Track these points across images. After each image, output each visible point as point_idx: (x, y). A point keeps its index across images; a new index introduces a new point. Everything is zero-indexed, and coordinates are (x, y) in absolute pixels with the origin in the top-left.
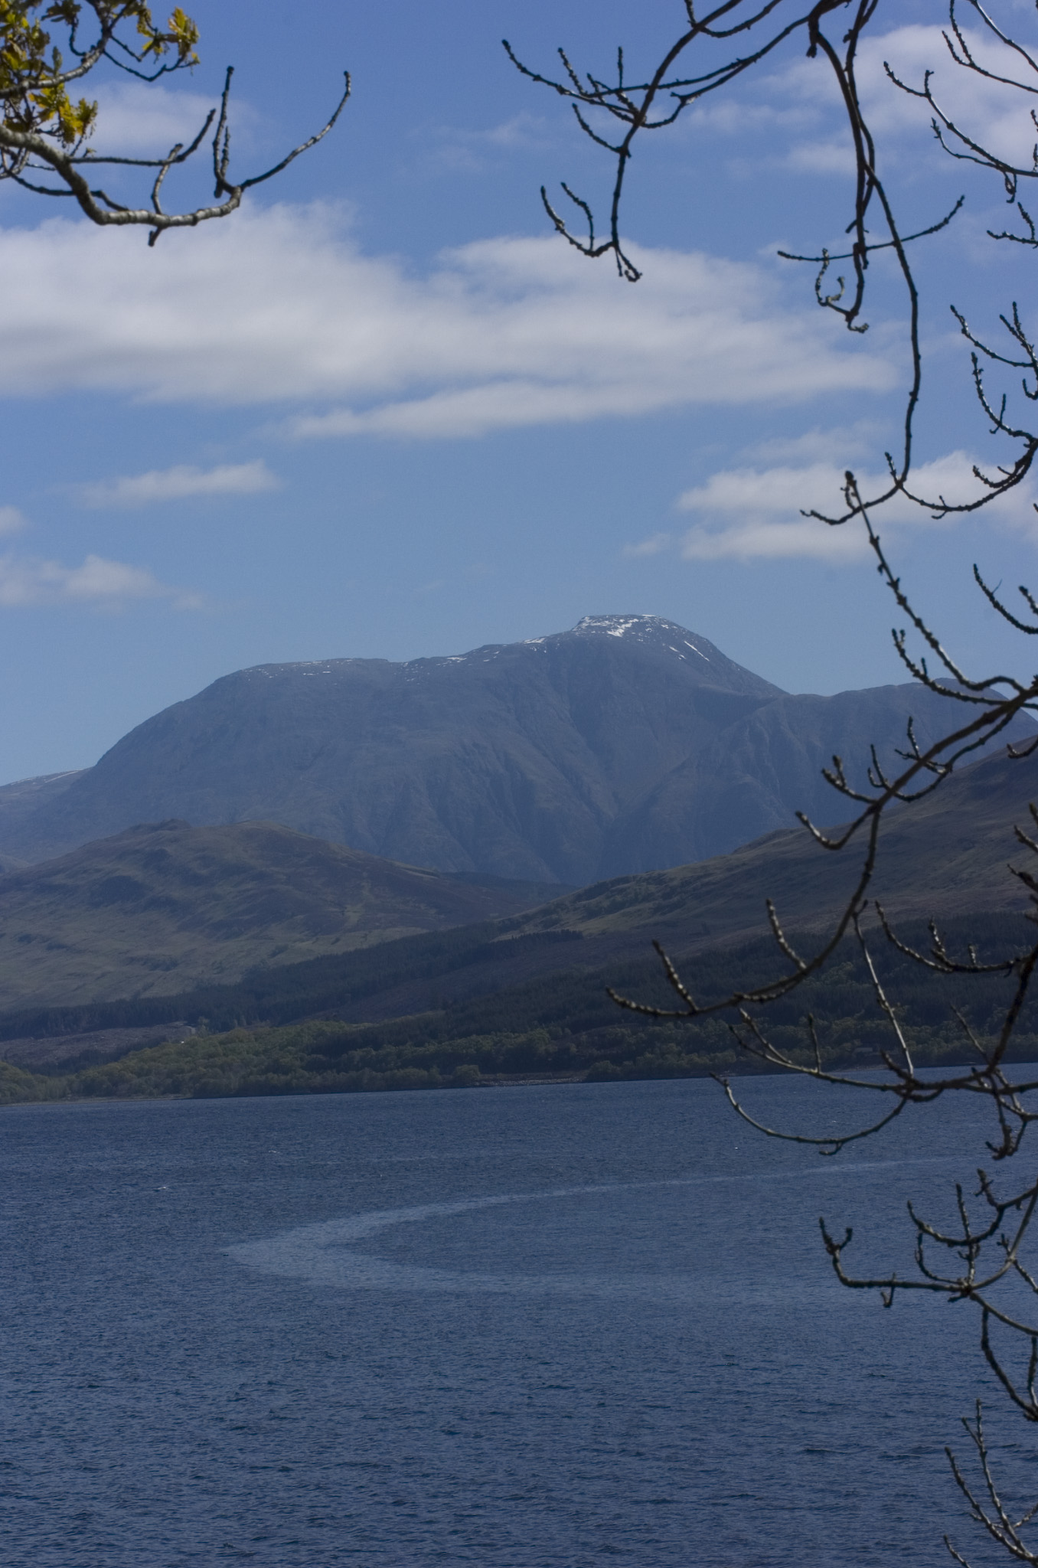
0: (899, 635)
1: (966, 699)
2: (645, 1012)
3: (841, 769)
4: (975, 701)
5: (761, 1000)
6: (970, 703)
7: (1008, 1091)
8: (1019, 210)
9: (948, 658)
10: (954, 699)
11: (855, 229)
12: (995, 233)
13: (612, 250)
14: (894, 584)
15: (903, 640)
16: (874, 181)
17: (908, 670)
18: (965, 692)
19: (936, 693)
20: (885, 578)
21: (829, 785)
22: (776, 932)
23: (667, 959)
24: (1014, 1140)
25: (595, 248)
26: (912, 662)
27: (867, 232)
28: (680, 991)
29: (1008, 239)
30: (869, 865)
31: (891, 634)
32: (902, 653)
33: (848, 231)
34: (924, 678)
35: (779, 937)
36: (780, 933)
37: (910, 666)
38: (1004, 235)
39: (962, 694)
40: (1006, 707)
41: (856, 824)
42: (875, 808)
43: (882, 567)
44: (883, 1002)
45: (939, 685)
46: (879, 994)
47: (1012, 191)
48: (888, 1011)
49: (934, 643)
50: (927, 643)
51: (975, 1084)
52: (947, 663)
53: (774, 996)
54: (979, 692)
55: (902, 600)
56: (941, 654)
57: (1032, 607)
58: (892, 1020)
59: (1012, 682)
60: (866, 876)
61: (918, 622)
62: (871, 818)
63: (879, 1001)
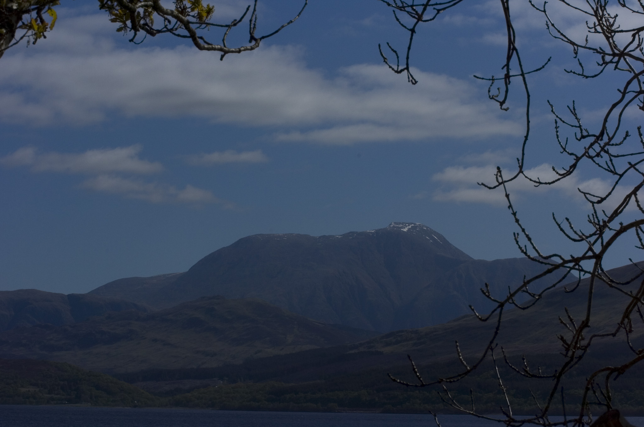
0: (516, 235)
1: (542, 263)
2: (403, 384)
3: (489, 288)
4: (546, 264)
5: (451, 382)
6: (543, 265)
8: (578, 62)
10: (537, 263)
11: (506, 68)
12: (567, 70)
13: (406, 71)
14: (514, 214)
15: (518, 237)
16: (515, 48)
17: (519, 249)
18: (541, 260)
20: (511, 211)
21: (484, 295)
22: (459, 354)
23: (413, 362)
25: (399, 70)
26: (521, 247)
27: (511, 69)
28: (417, 376)
29: (573, 73)
30: (497, 329)
31: (513, 234)
32: (517, 242)
33: (503, 68)
34: (526, 253)
35: (460, 356)
36: (460, 354)
37: (520, 248)
38: (571, 72)
40: (557, 267)
41: (493, 312)
42: (501, 305)
43: (510, 206)
44: (501, 386)
45: (531, 257)
46: (500, 383)
47: (576, 53)
48: (503, 390)
49: (530, 239)
50: (527, 239)
51: (536, 421)
52: (534, 248)
53: (456, 380)
54: (547, 260)
55: (517, 221)
56: (532, 244)
57: (571, 226)
58: (504, 393)
59: (560, 257)
60: (496, 333)
61: (523, 230)
62: (499, 309)
63: (500, 385)
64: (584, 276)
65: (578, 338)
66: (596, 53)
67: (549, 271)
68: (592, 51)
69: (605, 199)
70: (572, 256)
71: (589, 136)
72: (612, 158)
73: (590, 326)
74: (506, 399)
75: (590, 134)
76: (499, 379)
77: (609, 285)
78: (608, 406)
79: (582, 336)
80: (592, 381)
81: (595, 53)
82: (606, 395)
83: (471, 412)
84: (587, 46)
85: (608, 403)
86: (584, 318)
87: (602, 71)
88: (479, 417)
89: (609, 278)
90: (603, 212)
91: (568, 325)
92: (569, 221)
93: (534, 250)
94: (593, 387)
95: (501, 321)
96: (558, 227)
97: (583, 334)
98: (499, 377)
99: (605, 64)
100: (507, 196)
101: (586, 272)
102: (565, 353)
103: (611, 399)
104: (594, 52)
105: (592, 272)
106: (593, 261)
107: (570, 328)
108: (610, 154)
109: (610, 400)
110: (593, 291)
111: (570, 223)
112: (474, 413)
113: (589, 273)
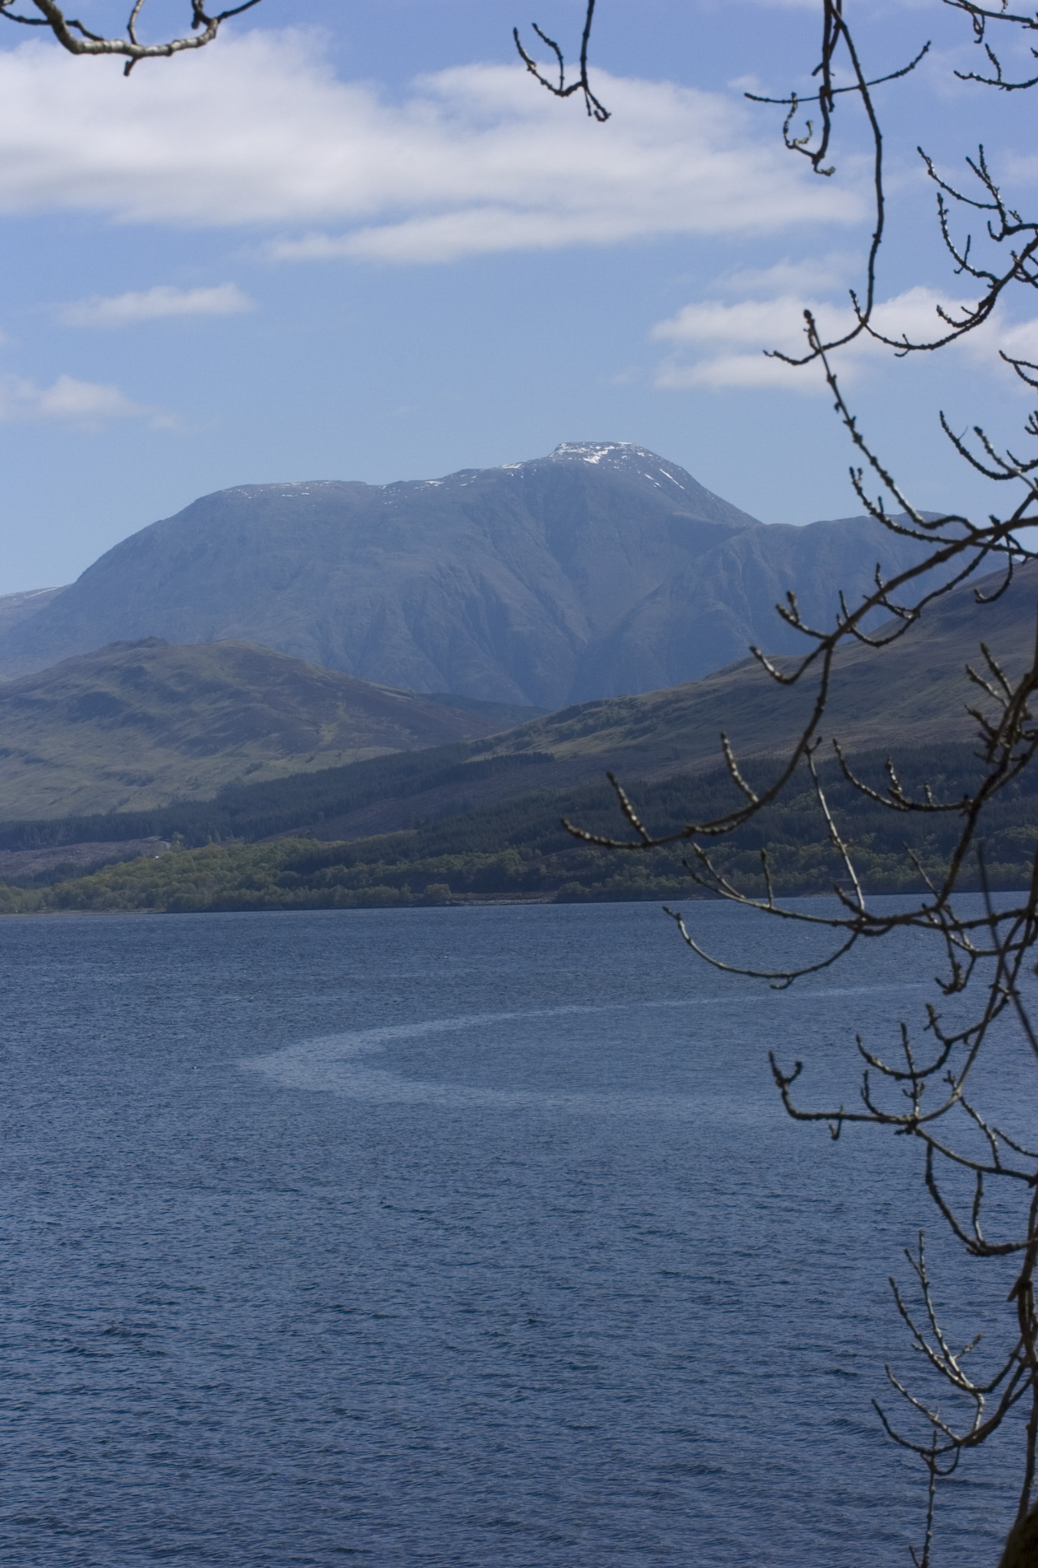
0: (856, 473)
1: (921, 537)
2: (599, 843)
3: (795, 605)
4: (931, 539)
5: (714, 833)
6: (925, 542)
7: (958, 927)
8: (986, 51)
9: (902, 497)
11: (821, 72)
12: (962, 74)
13: (581, 90)
14: (850, 423)
15: (860, 479)
16: (841, 26)
17: (865, 507)
19: (892, 531)
20: (841, 416)
21: (785, 622)
22: (730, 764)
23: (621, 789)
24: (963, 976)
25: (565, 88)
26: (869, 501)
27: (833, 76)
28: (634, 823)
29: (974, 80)
30: (821, 699)
32: (859, 491)
33: (814, 73)
34: (881, 516)
35: (733, 770)
36: (734, 765)
38: (971, 76)
39: (918, 533)
40: (957, 546)
41: (809, 660)
42: (828, 644)
43: (839, 405)
44: (836, 838)
45: (895, 524)
46: (832, 831)
47: (980, 32)
48: (840, 848)
49: (889, 482)
51: (924, 919)
52: (902, 502)
53: (726, 829)
54: (933, 531)
55: (858, 439)
56: (896, 493)
57: (987, 447)
58: (844, 857)
59: (965, 521)
60: (818, 711)
61: (874, 461)
65: (1016, 715)
66: (1029, 29)
67: (941, 557)
68: (1019, 24)
71: (1021, 227)
74: (849, 871)
75: (1025, 222)
76: (828, 822)
79: (1025, 710)
81: (1026, 29)
83: (763, 904)
84: (1007, 12)
88: (784, 914)
91: (988, 685)
92: (984, 435)
93: (901, 508)
96: (953, 444)
97: (1026, 704)
98: (829, 817)
100: (831, 380)
101: (1029, 555)
102: (985, 752)
104: (1024, 27)
107: (996, 693)
111: (984, 440)
112: (772, 907)
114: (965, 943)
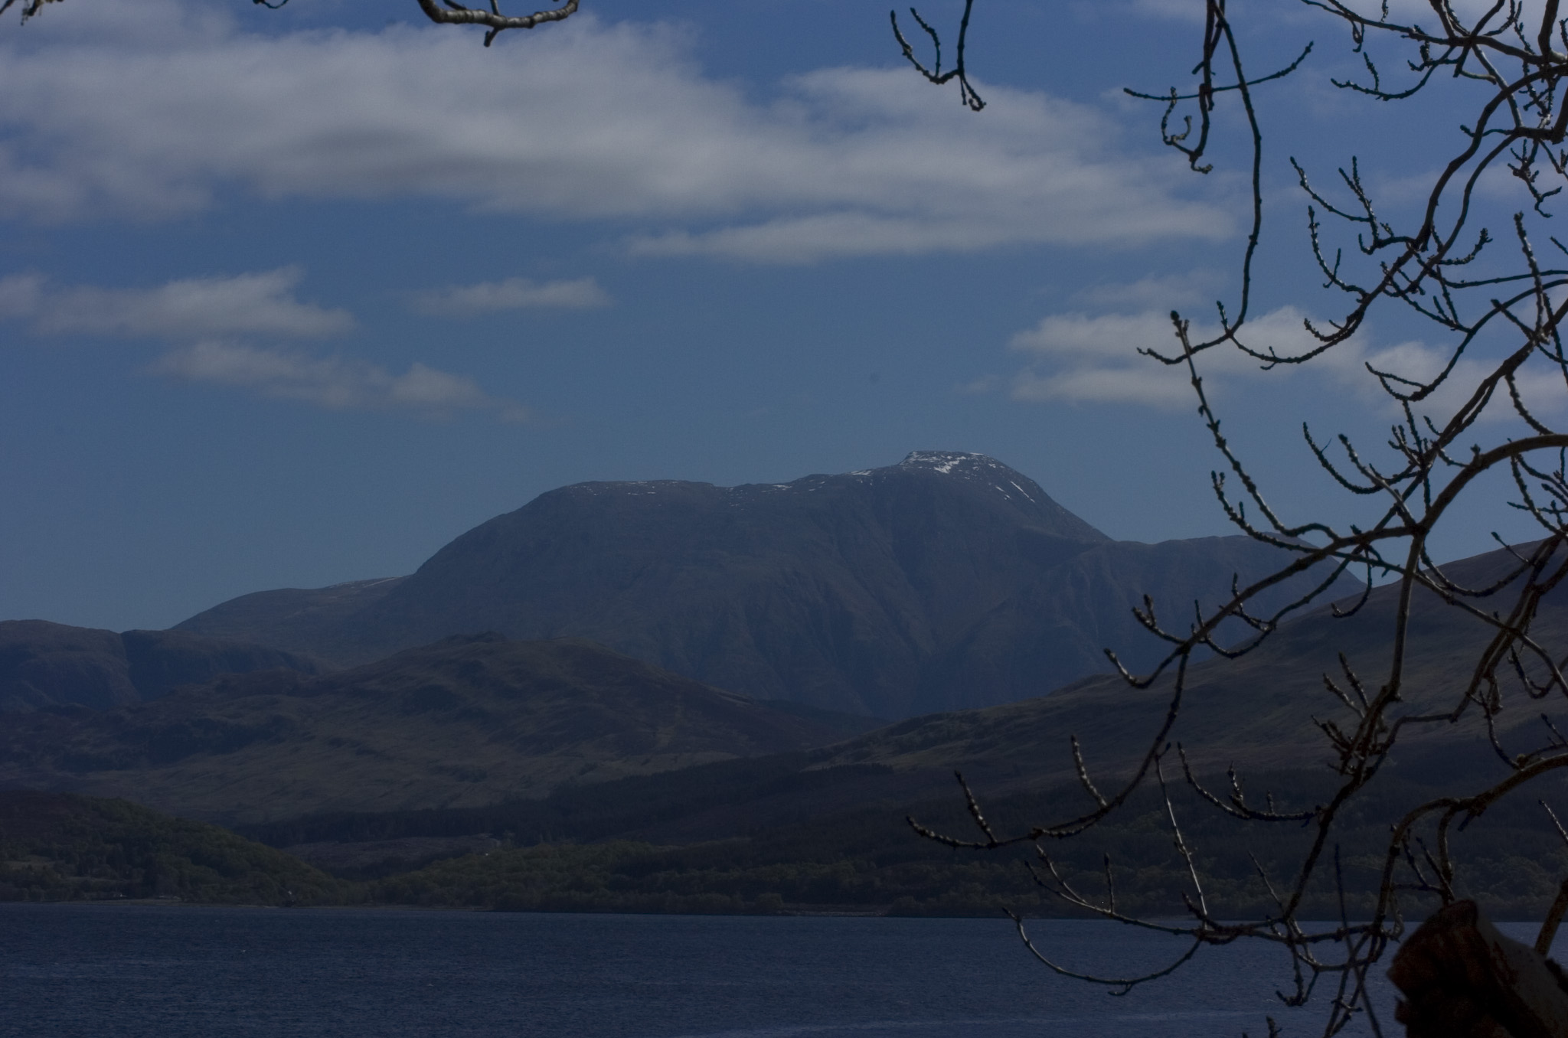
0: (1218, 478)
1: (1281, 545)
2: (944, 842)
3: (1152, 608)
4: (1291, 547)
5: (1060, 836)
6: (1284, 550)
7: (1302, 941)
8: (1364, 60)
9: (1264, 504)
10: (1270, 545)
11: (1202, 70)
12: (1339, 82)
13: (957, 78)
14: (1214, 426)
15: (1222, 483)
16: (1223, 24)
17: (1226, 513)
18: (1281, 538)
19: (1252, 538)
20: (1205, 419)
21: (1141, 625)
22: (1079, 768)
23: (968, 789)
24: (1305, 990)
25: (940, 75)
26: (1230, 506)
27: (1214, 74)
28: (980, 823)
29: (1352, 88)
30: (1174, 705)
31: (1210, 476)
32: (1221, 495)
33: (1195, 72)
35: (1082, 773)
36: (1083, 769)
37: (1228, 509)
38: (1348, 84)
39: (1278, 540)
40: (1318, 555)
41: (1163, 665)
42: (1184, 649)
43: (1203, 408)
44: (1181, 846)
45: (1255, 529)
46: (1177, 838)
47: (1359, 40)
48: (1185, 855)
49: (1252, 488)
50: (1244, 487)
51: (1268, 931)
52: (1263, 508)
53: (1073, 832)
54: (1294, 538)
55: (1221, 443)
56: (1258, 499)
57: (1351, 455)
58: (1188, 864)
59: (1326, 530)
60: (1172, 717)
61: (1237, 466)
62: (1178, 659)
63: (1177, 844)
64: (1385, 577)
65: (1372, 727)
66: (1409, 39)
67: (1301, 566)
68: (1398, 33)
69: (1431, 388)
70: (1354, 529)
71: (1393, 240)
72: (1449, 289)
73: (1402, 698)
74: (1193, 880)
75: (1396, 235)
76: (1174, 828)
77: (1447, 598)
78: (1445, 894)
79: (1381, 723)
80: (1405, 833)
81: (1405, 38)
82: (1440, 868)
83: (1106, 911)
84: (1387, 21)
85: (1444, 885)
86: (1386, 680)
87: (1423, 83)
88: (1127, 922)
89: (1443, 581)
90: (1425, 422)
91: (1345, 695)
92: (1349, 443)
93: (1263, 514)
94: (1406, 847)
95: (1184, 687)
96: (1317, 457)
97: (1383, 717)
98: (1175, 825)
99: (1430, 67)
100: (1197, 382)
101: (1389, 567)
102: (1339, 763)
103: (1453, 877)
104: (1403, 37)
105: (1404, 566)
106: (1409, 540)
107: (1352, 703)
108: (1444, 279)
109: (1450, 880)
110: (1408, 613)
111: (1349, 448)
112: (1114, 913)
113: (1397, 569)
114: (1308, 957)
